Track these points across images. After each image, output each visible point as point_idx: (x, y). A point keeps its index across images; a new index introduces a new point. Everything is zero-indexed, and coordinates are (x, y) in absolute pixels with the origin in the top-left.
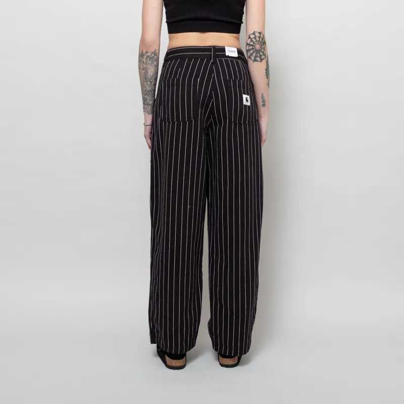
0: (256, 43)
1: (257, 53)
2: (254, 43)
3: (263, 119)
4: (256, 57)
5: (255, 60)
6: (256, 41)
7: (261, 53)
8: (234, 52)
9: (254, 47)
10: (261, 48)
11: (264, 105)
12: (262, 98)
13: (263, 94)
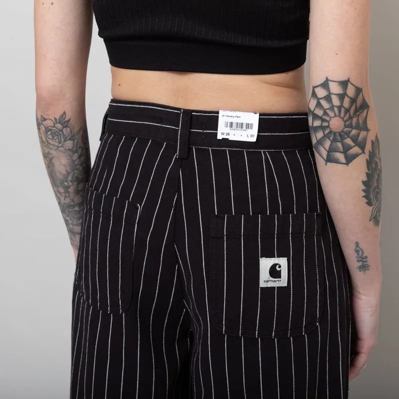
0: (331, 114)
1: (334, 140)
2: (325, 113)
3: (363, 297)
4: (331, 150)
5: (329, 159)
6: (332, 108)
7: (348, 141)
8: (249, 126)
9: (325, 124)
10: (350, 126)
11: (364, 267)
12: (357, 251)
13: (357, 244)
